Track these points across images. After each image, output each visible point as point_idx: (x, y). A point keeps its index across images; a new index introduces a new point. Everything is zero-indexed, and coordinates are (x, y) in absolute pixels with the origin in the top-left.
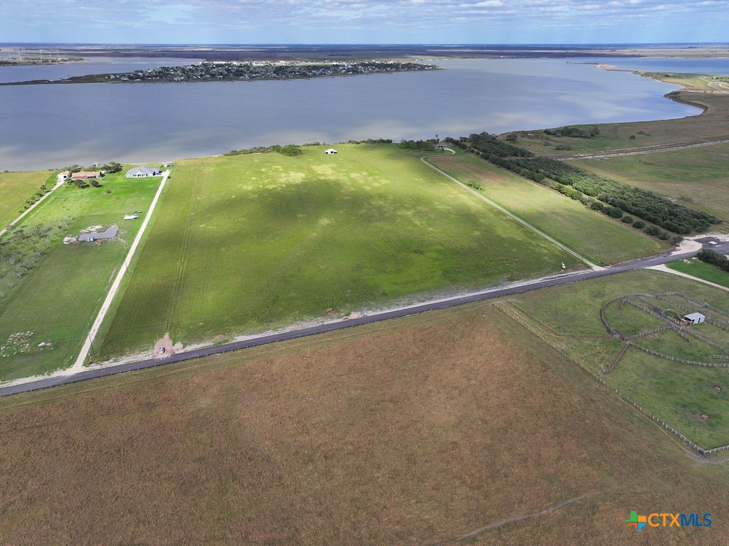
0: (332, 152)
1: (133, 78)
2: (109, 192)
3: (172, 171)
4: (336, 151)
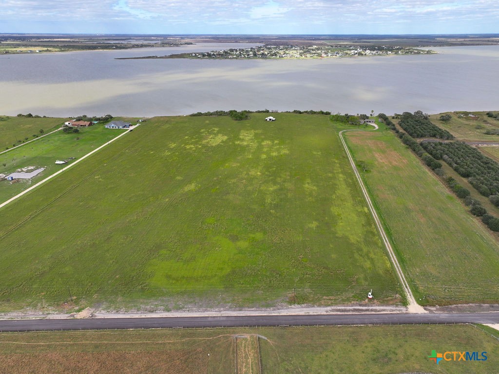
0: (270, 120)
1: (172, 56)
2: (78, 139)
3: (139, 126)
4: (274, 119)
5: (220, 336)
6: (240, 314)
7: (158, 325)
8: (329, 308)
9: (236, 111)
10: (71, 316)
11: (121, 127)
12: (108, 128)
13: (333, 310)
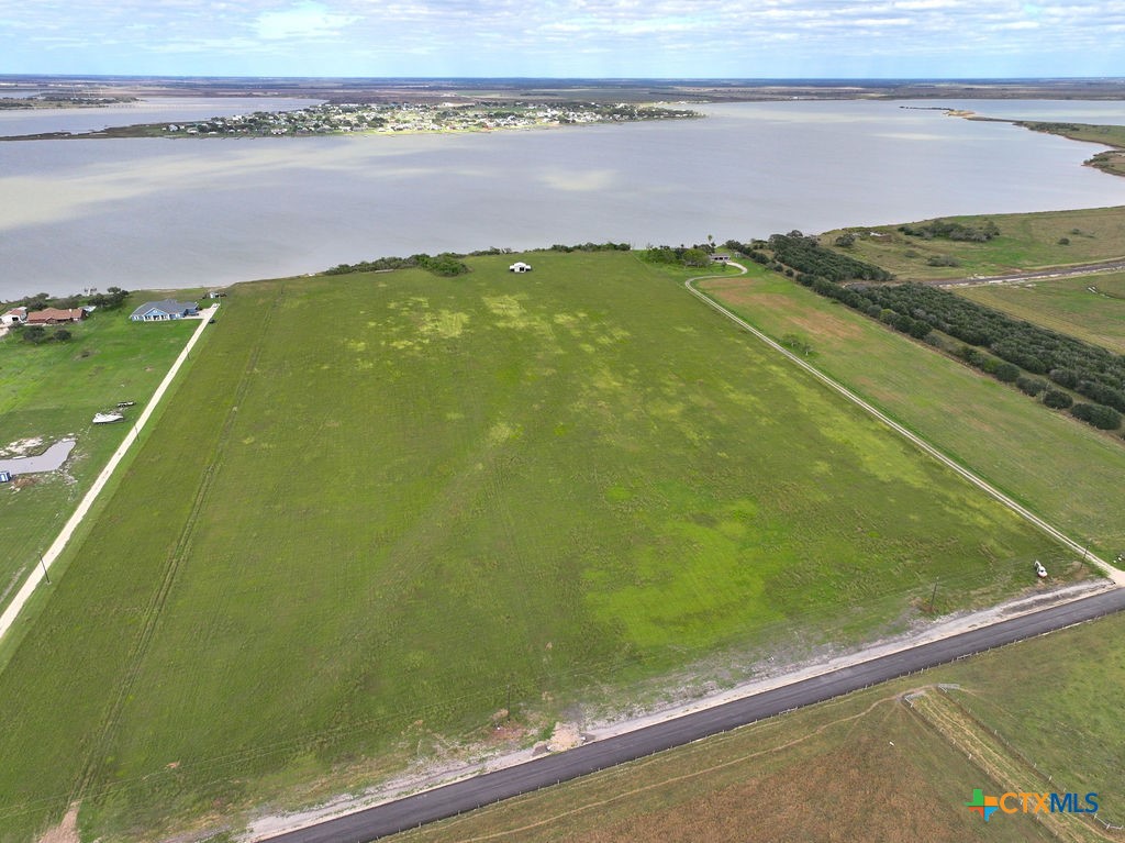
0: (522, 269)
2: (85, 355)
3: (221, 308)
4: (529, 267)
5: (874, 705)
6: (865, 657)
7: (741, 717)
8: (997, 609)
9: (428, 257)
10: (539, 750)
11: (178, 315)
12: (141, 322)
13: (1007, 611)
